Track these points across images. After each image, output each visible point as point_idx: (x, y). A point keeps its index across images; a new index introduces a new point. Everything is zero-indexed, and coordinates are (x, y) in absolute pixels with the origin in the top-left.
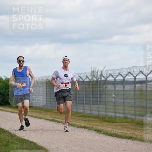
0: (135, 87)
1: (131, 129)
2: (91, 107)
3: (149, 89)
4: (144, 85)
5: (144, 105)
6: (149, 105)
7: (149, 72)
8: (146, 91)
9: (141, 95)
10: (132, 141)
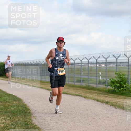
0: (68, 67)
1: (66, 88)
2: (45, 77)
3: (75, 68)
4: (73, 66)
5: (73, 76)
6: (76, 76)
7: (76, 59)
8: (74, 69)
9: (71, 71)
10: (67, 95)
